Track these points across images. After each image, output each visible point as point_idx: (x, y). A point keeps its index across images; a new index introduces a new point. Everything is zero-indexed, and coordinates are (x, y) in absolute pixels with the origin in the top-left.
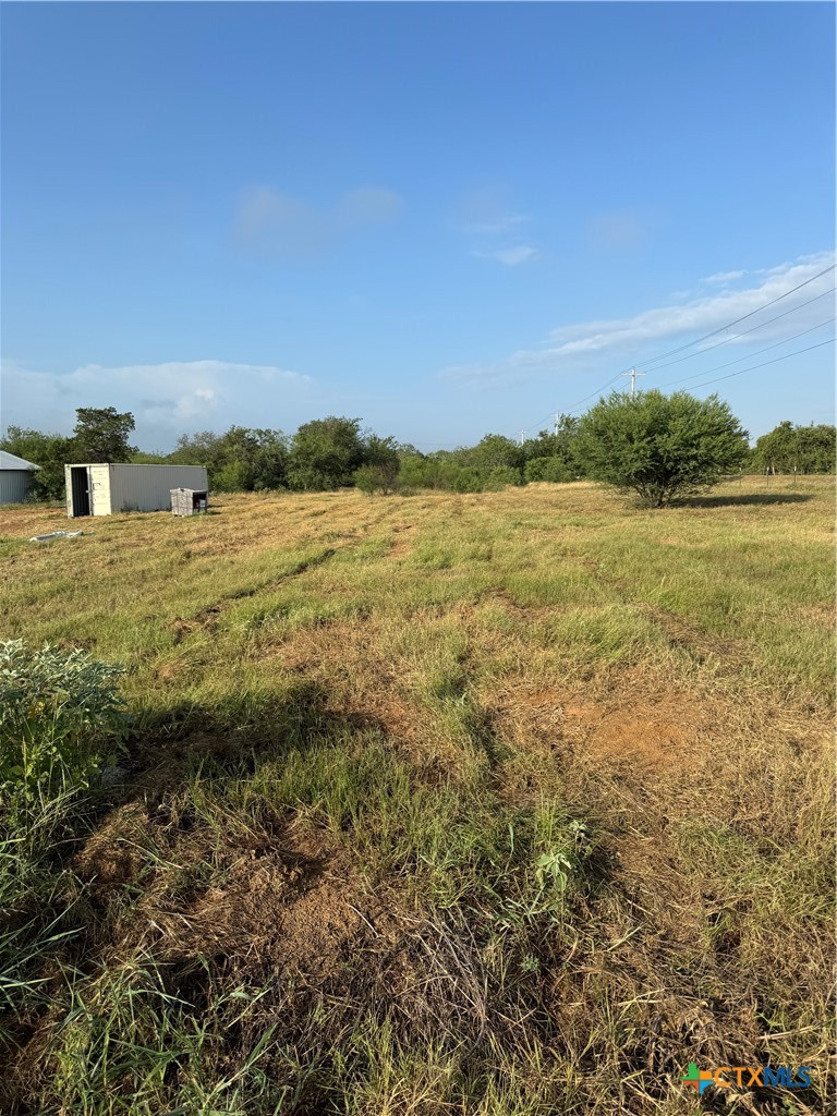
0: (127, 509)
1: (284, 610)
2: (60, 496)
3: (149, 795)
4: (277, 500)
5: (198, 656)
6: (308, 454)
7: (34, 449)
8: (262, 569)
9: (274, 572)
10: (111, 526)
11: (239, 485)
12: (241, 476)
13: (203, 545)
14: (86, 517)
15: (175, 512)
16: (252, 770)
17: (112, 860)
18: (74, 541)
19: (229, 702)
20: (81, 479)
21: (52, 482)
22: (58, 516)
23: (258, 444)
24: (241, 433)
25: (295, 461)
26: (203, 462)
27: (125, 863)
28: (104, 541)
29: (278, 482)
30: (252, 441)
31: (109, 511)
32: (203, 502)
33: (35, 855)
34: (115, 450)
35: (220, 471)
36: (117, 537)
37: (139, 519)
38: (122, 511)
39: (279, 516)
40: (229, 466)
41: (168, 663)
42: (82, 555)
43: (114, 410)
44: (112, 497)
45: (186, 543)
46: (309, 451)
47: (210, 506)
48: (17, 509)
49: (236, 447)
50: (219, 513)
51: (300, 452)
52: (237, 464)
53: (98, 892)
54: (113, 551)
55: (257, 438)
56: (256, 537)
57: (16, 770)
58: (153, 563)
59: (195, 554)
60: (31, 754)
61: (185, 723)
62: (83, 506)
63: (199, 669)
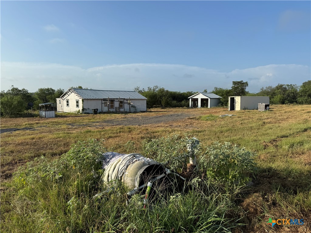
0: (245, 109)
1: (301, 143)
2: (226, 105)
3: (262, 192)
4: (293, 107)
5: (273, 154)
6: (306, 92)
7: (220, 92)
8: (290, 129)
9: (295, 131)
10: (240, 113)
11: (280, 102)
12: (280, 99)
13: (269, 120)
14: (233, 111)
15: (259, 110)
16: (296, 193)
17: (252, 208)
18: (231, 117)
19: (286, 170)
20: (233, 100)
21: (224, 101)
22: (226, 110)
23: (287, 89)
24: (281, 86)
25: (300, 94)
26: (268, 95)
27: (256, 210)
28: (239, 117)
29: (293, 101)
30: (285, 88)
31: (240, 109)
32: (268, 107)
33: (232, 200)
34: (242, 92)
35: (273, 98)
36: (242, 117)
37: (248, 112)
38: (243, 109)
39: (294, 112)
40: (276, 96)
41: (263, 154)
42: (233, 121)
43: (243, 81)
44: (241, 105)
45: (263, 119)
46: (306, 91)
47: (270, 109)
48: (215, 108)
49: (279, 90)
50: (273, 111)
51: (303, 91)
52: (279, 96)
53: (249, 215)
54: (242, 120)
55: (287, 87)
56: (287, 119)
57: (227, 176)
58: (254, 125)
59: (266, 123)
60: (232, 173)
61: (270, 174)
62: (233, 108)
63: (273, 158)
